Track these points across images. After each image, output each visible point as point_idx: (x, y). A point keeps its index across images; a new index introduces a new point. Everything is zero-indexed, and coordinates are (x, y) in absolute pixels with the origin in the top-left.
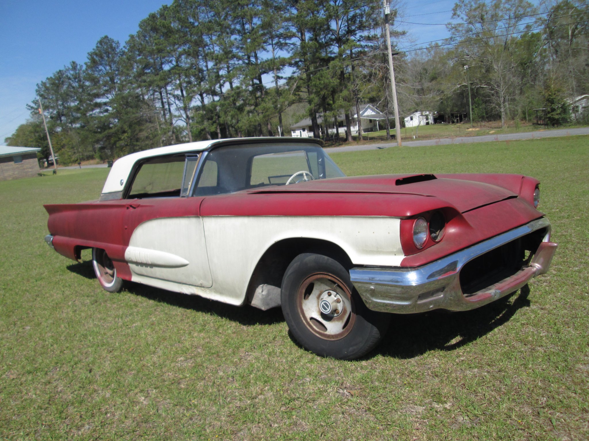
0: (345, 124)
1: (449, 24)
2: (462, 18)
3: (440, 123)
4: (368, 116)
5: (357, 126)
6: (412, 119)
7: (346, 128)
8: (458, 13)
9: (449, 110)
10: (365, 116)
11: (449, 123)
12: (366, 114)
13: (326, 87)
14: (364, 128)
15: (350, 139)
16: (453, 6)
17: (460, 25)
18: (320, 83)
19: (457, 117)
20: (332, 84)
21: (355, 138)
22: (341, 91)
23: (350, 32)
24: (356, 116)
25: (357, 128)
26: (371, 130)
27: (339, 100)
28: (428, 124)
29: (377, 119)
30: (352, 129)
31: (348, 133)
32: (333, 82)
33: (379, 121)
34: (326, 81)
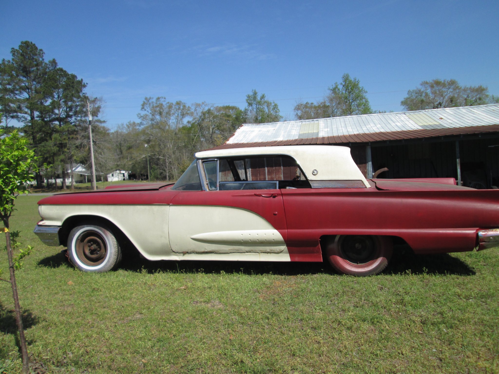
0: (61, 176)
1: (139, 114)
2: (148, 111)
3: (133, 179)
4: (79, 172)
5: (71, 179)
6: (113, 175)
7: (62, 180)
8: (145, 108)
9: (138, 170)
10: (76, 172)
11: (139, 179)
12: (77, 170)
13: (48, 152)
14: (76, 180)
15: (65, 188)
16: (142, 103)
17: (146, 115)
18: (44, 150)
19: (145, 176)
20: (53, 151)
21: (68, 187)
22: (60, 155)
23: (68, 116)
24: (69, 171)
25: (70, 180)
26: (81, 182)
27: (58, 161)
28: (124, 179)
29: (86, 174)
30: (66, 180)
31: (63, 183)
32: (54, 150)
33: (88, 176)
34: (49, 148)
